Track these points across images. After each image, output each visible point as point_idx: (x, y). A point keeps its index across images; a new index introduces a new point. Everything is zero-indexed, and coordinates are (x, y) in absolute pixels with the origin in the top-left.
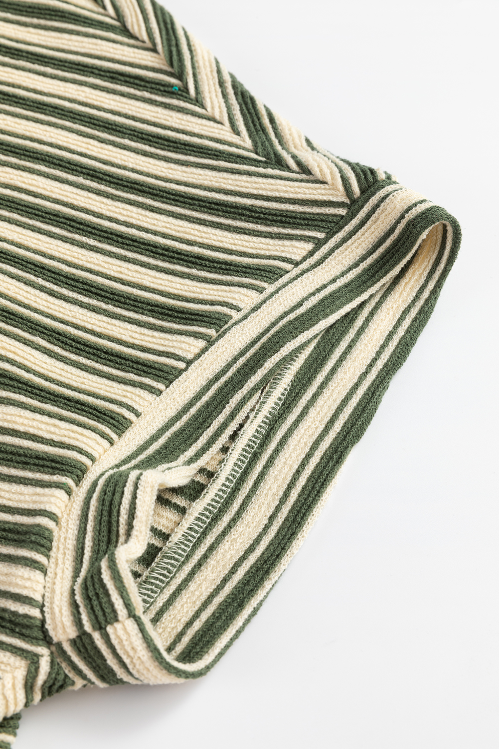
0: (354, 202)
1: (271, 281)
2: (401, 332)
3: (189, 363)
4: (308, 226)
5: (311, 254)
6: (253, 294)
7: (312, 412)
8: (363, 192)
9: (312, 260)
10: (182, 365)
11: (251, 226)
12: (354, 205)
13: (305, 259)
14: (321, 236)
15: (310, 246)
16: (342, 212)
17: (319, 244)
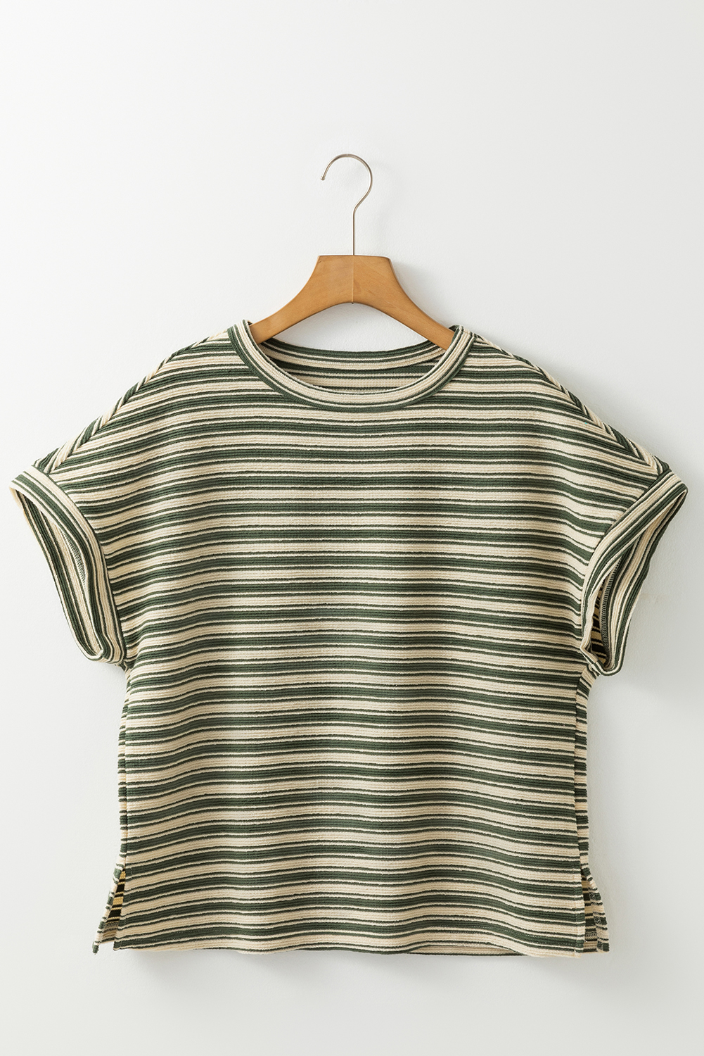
0: (660, 475)
1: (628, 507)
2: (654, 539)
3: (595, 549)
4: (642, 483)
5: (643, 495)
6: (621, 513)
7: (630, 568)
8: (664, 472)
9: (643, 498)
10: (592, 551)
11: (622, 481)
12: (660, 476)
13: (640, 497)
14: (647, 487)
15: (643, 492)
16: (655, 478)
17: (646, 491)
